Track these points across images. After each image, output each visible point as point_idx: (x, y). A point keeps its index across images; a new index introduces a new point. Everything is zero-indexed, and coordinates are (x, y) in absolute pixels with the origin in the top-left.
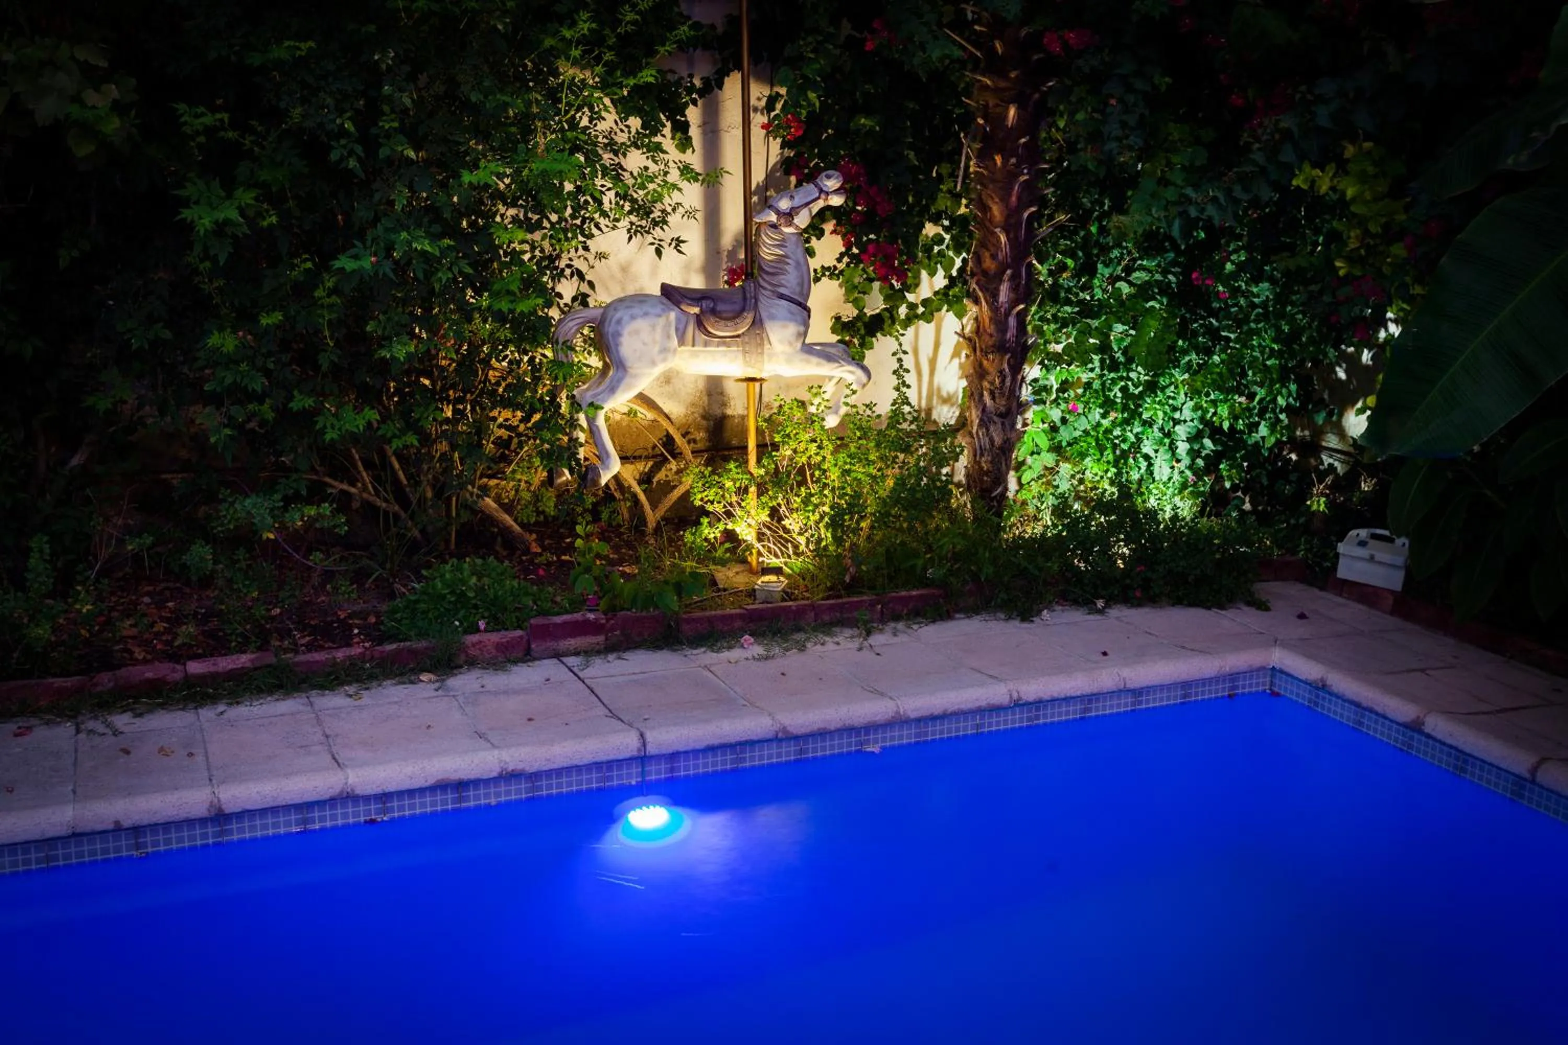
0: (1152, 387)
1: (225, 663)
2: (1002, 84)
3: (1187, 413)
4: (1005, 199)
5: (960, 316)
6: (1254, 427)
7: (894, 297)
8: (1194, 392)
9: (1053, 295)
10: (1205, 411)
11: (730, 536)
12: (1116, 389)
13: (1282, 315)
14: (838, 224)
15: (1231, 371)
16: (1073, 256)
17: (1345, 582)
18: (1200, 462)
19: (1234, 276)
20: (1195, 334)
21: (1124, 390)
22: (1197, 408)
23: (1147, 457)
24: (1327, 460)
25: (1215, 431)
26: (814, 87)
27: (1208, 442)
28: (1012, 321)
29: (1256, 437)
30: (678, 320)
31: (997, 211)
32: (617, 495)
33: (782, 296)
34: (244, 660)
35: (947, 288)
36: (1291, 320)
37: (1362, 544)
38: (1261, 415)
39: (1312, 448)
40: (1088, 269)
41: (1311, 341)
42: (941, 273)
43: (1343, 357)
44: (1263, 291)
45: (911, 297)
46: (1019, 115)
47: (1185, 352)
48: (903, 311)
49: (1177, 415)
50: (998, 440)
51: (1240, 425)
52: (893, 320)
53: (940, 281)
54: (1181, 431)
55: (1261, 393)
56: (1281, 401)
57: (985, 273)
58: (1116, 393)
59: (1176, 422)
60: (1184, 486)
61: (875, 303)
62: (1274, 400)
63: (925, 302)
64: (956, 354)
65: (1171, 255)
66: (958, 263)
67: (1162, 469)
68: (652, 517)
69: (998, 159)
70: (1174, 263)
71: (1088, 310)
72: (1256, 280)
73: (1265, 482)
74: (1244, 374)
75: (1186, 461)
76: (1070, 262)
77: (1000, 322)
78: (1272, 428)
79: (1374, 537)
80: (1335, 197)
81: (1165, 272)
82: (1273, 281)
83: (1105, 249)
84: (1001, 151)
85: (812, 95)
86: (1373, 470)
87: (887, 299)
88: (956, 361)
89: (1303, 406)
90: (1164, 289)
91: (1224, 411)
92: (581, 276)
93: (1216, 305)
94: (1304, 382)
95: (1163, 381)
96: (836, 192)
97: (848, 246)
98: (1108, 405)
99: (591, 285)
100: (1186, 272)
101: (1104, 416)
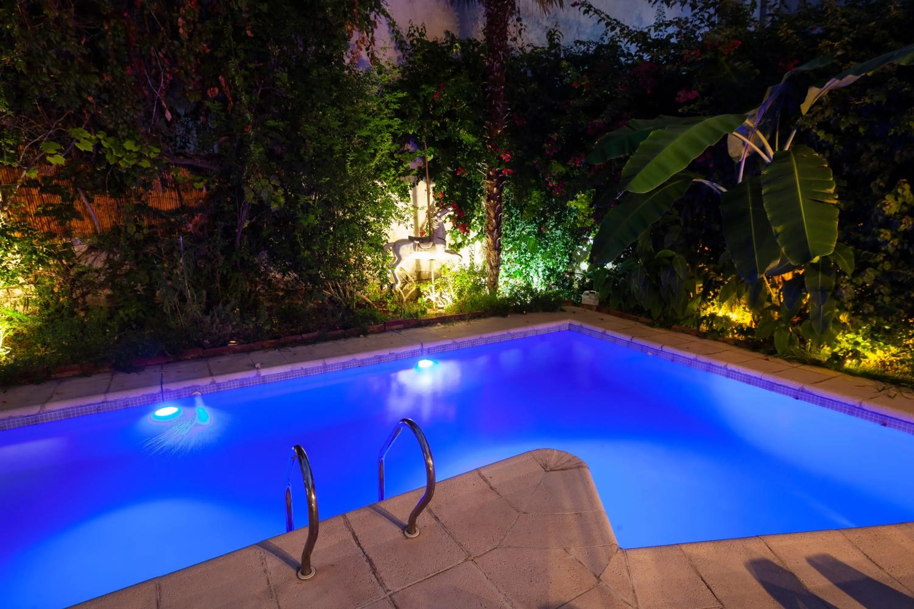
0: (532, 258)
1: (311, 335)
2: (492, 183)
3: (541, 265)
4: (494, 211)
5: (481, 242)
6: (558, 267)
7: (464, 238)
8: (544, 258)
9: (506, 236)
10: (546, 263)
11: (429, 300)
12: (523, 259)
13: (564, 238)
14: (451, 219)
15: (552, 253)
16: (510, 225)
17: (584, 304)
18: (545, 277)
19: (552, 229)
20: (542, 244)
21: (525, 259)
22: (544, 263)
23: (532, 277)
24: (576, 276)
25: (549, 269)
26: (445, 185)
27: (547, 272)
28: (497, 242)
29: (559, 270)
30: (414, 245)
31: (492, 214)
32: (395, 293)
33: (439, 238)
34: (315, 334)
35: (478, 235)
36: (566, 239)
37: (588, 294)
38: (560, 264)
39: (572, 274)
40: (513, 229)
41: (572, 244)
42: (476, 231)
43: (579, 249)
44: (559, 232)
45: (468, 238)
46: (497, 191)
47: (540, 249)
48: (466, 242)
49: (538, 265)
50: (495, 273)
51: (555, 267)
52: (464, 243)
53: (476, 233)
54: (540, 270)
55: (560, 258)
56: (565, 260)
57: (490, 230)
58: (523, 260)
59: (538, 267)
60: (542, 283)
61: (459, 240)
62: (563, 260)
63: (472, 239)
64: (480, 253)
65: (535, 224)
66: (480, 229)
67: (535, 279)
68: (405, 298)
69: (492, 201)
70: (536, 226)
71: (514, 239)
72: (557, 229)
73: (561, 283)
74: (555, 254)
75: (542, 277)
76: (509, 227)
77: (494, 242)
78: (563, 267)
79: (591, 292)
80: (575, 208)
81: (534, 228)
82: (561, 230)
83: (517, 224)
84: (492, 199)
85: (444, 187)
86: (589, 277)
87: (462, 238)
88: (480, 255)
89: (570, 261)
90: (534, 233)
91: (551, 263)
92: (387, 235)
93: (547, 237)
94: (570, 255)
95: (535, 257)
96: (452, 211)
97: (454, 225)
98: (521, 263)
99: (389, 237)
100: (539, 228)
101: (520, 266)
